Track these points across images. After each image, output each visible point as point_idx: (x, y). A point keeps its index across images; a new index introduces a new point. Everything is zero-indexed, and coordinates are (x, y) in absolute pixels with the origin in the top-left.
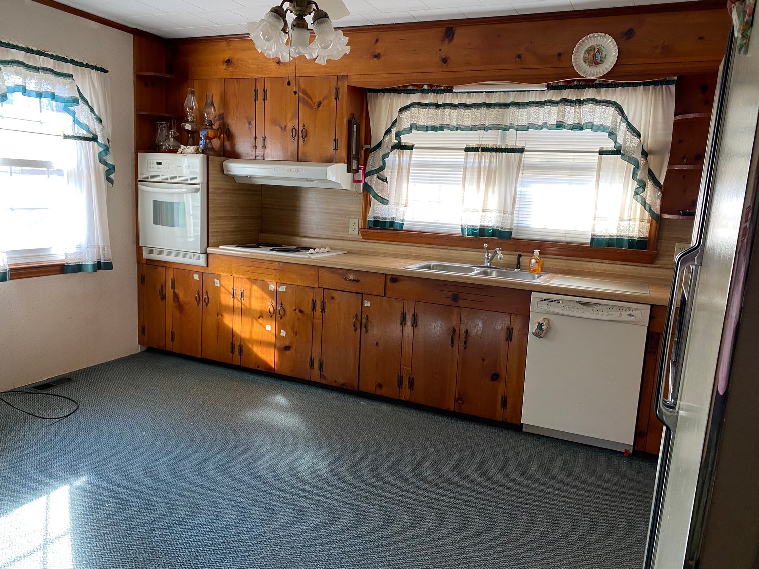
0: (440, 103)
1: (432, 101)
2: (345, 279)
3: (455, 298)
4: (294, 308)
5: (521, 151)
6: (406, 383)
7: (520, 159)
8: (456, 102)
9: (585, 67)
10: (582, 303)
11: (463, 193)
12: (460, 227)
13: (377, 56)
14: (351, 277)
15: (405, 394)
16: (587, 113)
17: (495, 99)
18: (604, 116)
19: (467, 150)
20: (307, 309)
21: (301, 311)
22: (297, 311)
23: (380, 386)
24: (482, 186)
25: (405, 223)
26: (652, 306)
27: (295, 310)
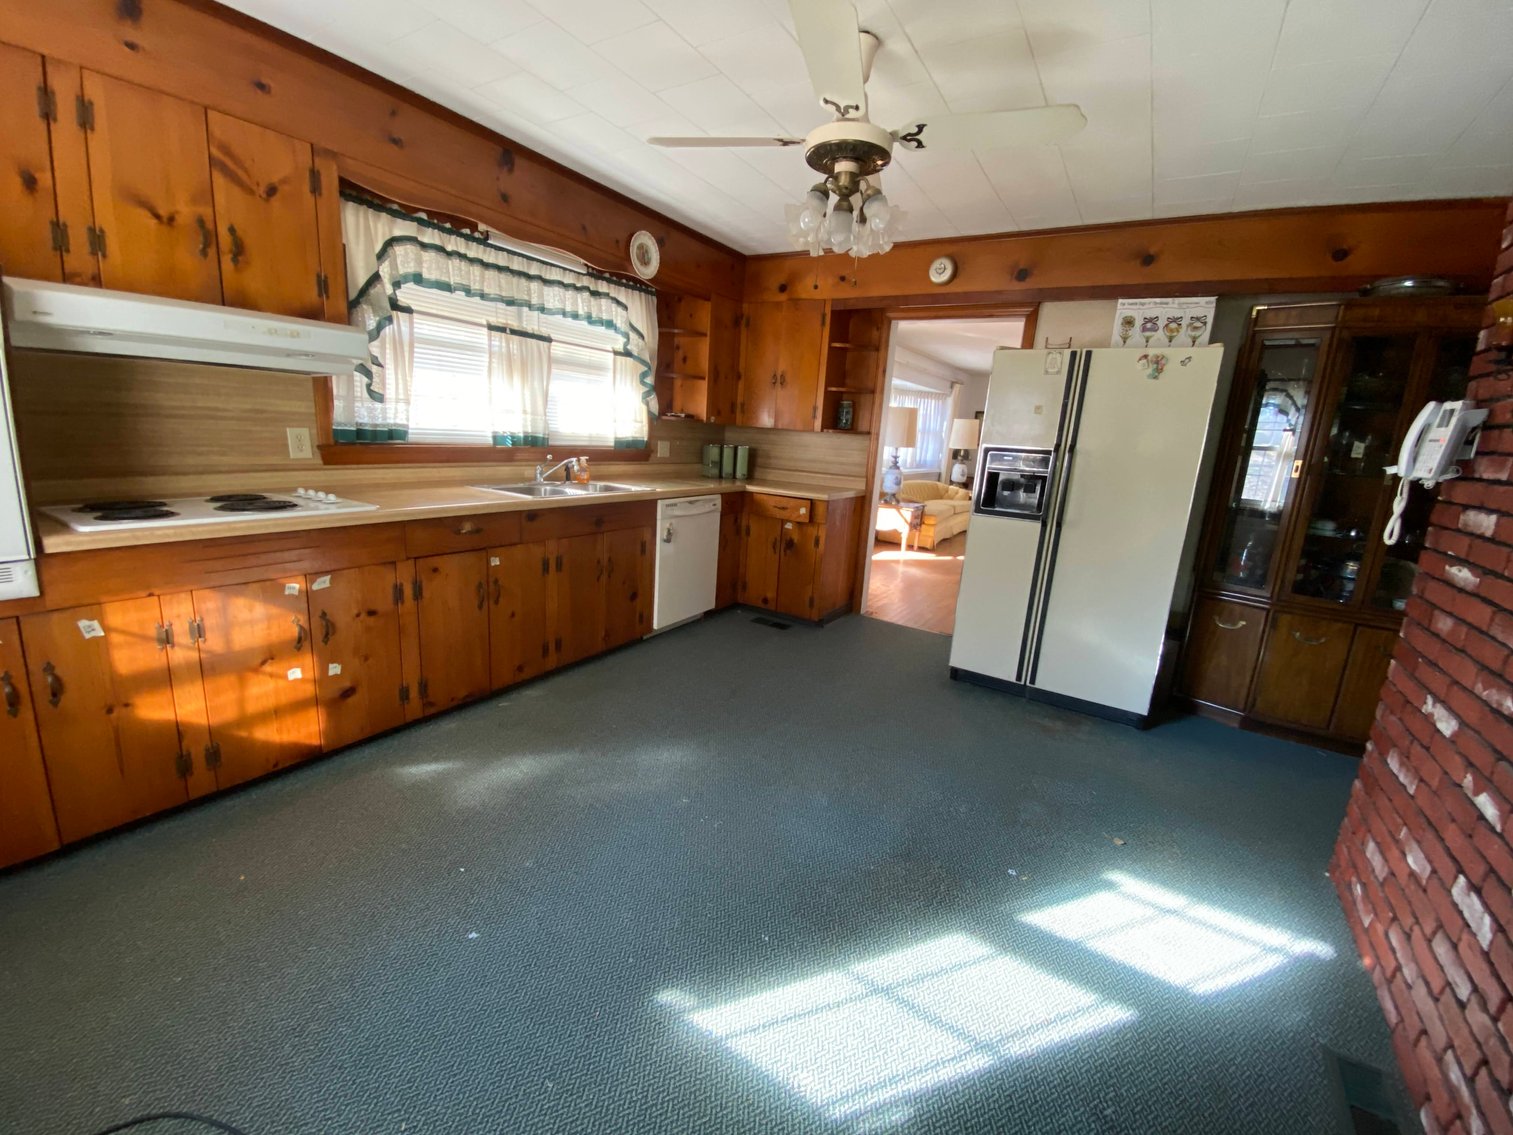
0: (449, 248)
1: (437, 242)
2: (458, 532)
3: (599, 522)
4: (355, 612)
5: (548, 340)
6: (552, 647)
7: (549, 349)
8: (471, 254)
9: (638, 264)
10: (691, 502)
11: (490, 389)
12: (490, 435)
13: (396, 142)
14: (467, 527)
15: (552, 661)
16: (605, 309)
17: (517, 264)
18: (619, 317)
19: (491, 328)
20: (384, 603)
21: (372, 613)
22: (363, 615)
23: (520, 669)
24: (517, 379)
25: (410, 431)
26: (722, 494)
27: (358, 615)
